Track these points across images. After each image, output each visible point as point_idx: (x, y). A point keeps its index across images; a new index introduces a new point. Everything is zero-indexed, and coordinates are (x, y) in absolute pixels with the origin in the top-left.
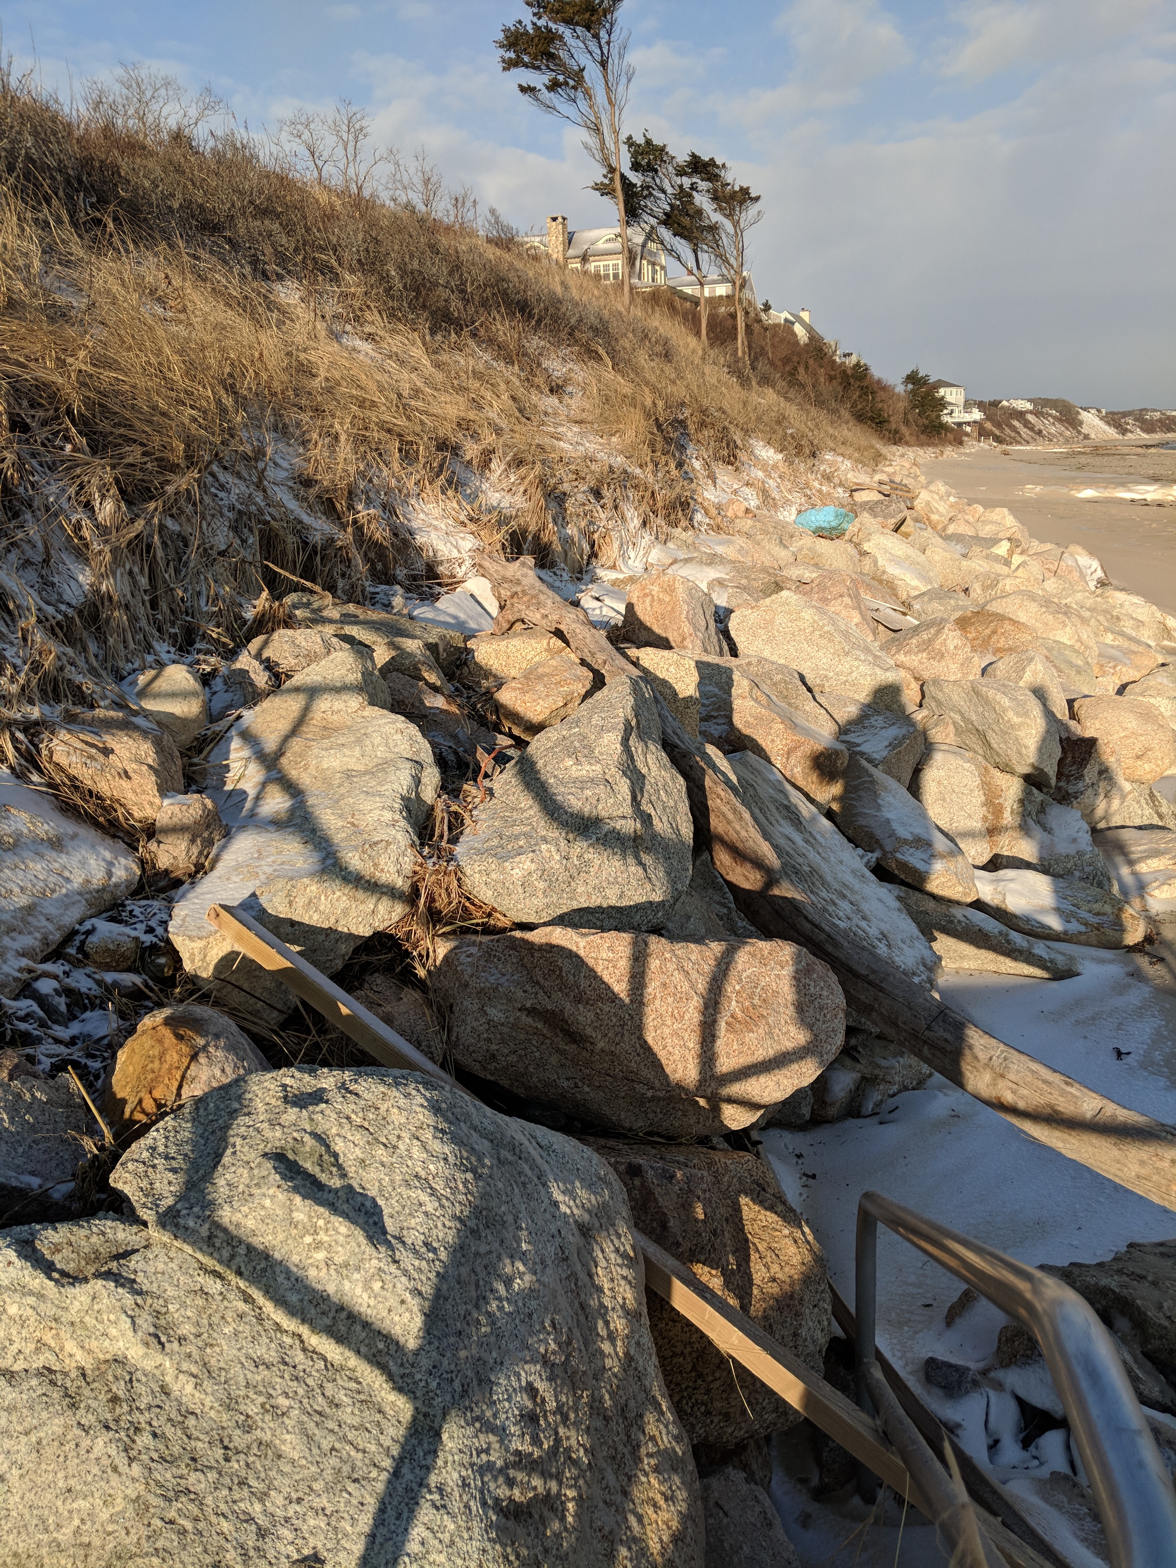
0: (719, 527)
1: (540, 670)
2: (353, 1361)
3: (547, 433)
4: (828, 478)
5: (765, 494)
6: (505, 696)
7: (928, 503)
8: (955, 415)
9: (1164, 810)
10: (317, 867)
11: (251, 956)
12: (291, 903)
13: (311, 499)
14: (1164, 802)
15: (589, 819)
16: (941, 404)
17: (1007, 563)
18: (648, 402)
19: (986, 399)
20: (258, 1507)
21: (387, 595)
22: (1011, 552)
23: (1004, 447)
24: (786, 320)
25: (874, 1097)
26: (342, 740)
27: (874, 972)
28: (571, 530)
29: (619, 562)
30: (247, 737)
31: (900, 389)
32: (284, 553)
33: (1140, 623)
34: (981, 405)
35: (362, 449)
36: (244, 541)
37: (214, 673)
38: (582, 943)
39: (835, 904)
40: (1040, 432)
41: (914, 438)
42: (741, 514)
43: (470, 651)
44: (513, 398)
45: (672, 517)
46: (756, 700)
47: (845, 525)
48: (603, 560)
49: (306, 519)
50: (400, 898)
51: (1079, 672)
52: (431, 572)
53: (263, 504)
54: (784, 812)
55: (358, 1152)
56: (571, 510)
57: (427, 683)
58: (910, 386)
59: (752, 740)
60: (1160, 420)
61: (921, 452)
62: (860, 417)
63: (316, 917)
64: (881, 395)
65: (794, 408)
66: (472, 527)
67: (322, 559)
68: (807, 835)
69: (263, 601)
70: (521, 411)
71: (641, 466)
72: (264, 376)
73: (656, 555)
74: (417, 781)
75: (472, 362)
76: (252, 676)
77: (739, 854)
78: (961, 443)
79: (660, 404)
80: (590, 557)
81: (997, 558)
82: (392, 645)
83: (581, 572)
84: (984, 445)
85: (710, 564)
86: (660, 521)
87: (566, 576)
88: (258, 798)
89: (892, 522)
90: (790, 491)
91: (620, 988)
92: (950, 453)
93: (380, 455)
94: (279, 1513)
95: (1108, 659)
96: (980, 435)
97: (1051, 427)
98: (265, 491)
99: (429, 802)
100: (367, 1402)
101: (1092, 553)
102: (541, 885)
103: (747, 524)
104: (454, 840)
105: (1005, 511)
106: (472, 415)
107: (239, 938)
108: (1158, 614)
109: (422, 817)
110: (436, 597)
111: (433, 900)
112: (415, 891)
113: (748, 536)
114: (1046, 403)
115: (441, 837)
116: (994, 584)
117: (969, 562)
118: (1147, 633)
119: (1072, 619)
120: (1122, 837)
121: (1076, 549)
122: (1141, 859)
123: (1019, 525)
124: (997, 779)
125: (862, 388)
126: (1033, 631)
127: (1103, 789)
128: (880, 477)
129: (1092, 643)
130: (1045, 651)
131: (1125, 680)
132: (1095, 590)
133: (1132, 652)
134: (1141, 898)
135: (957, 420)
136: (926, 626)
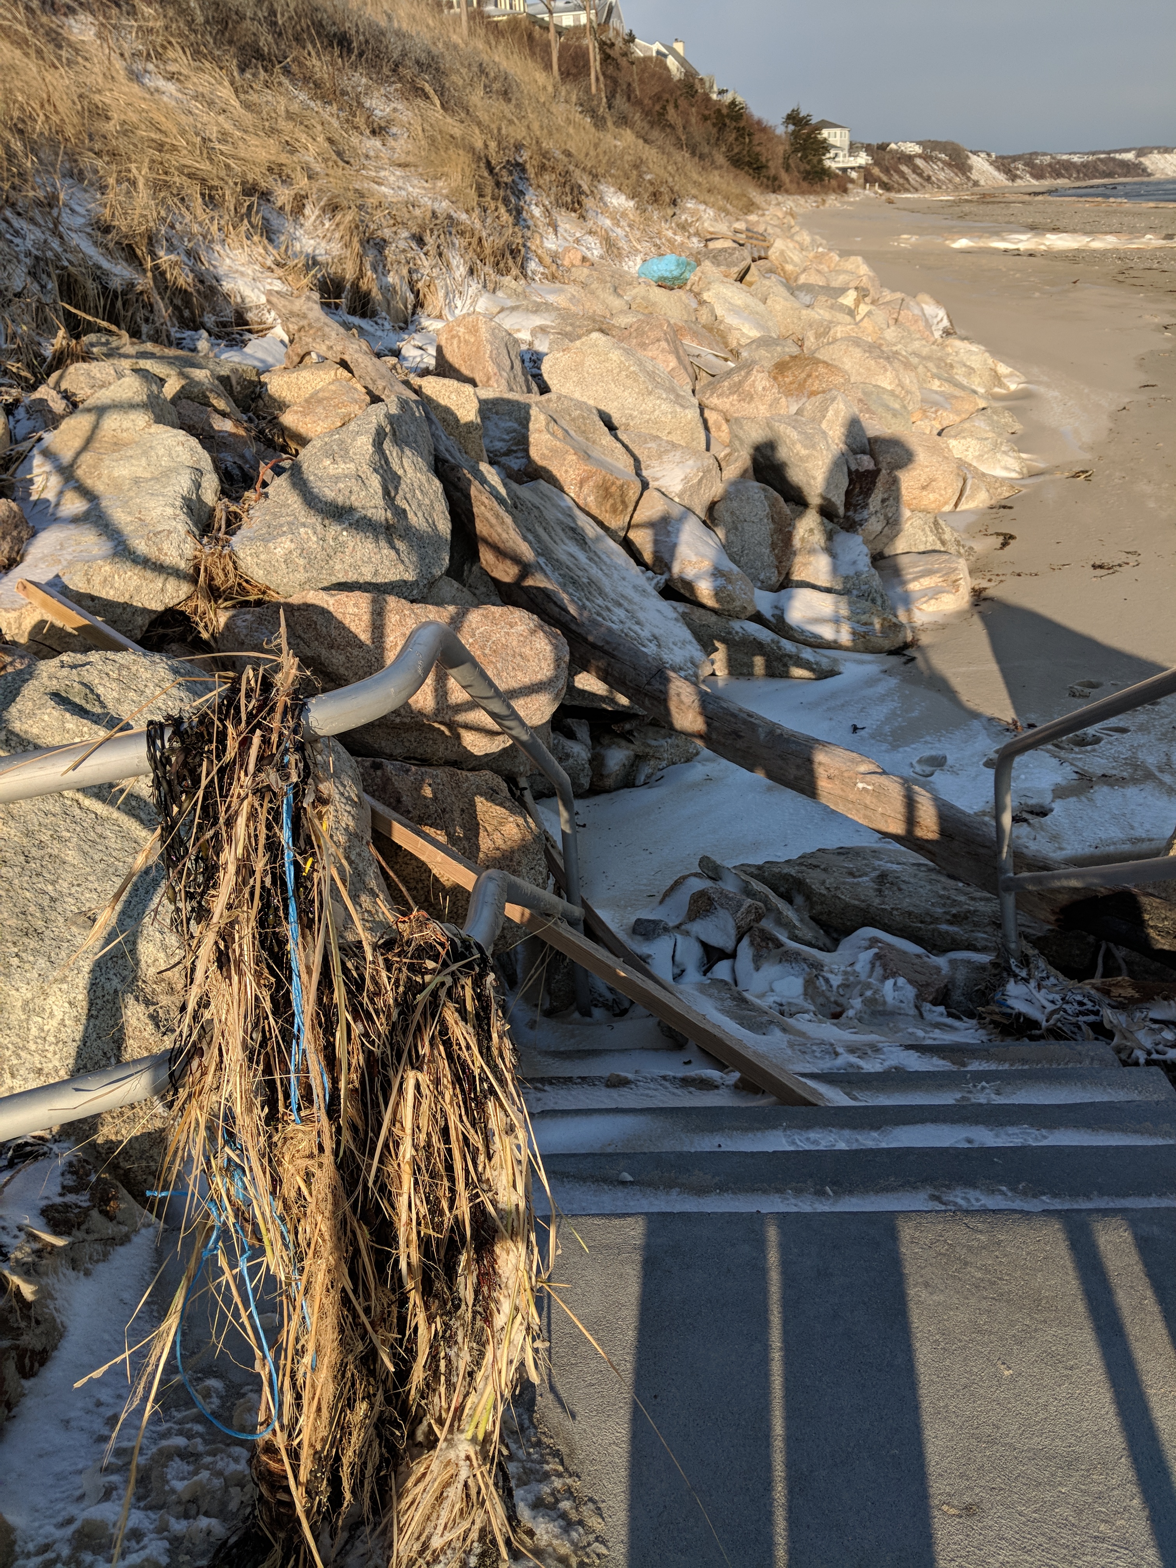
0: (554, 277)
1: (320, 395)
2: (116, 814)
3: (367, 178)
4: (683, 227)
5: (609, 244)
6: (288, 419)
7: (782, 253)
8: (840, 158)
9: (947, 537)
10: (111, 552)
11: (59, 623)
12: (88, 581)
13: (111, 245)
14: (947, 530)
15: (343, 508)
16: (824, 147)
17: (851, 313)
18: (479, 145)
19: (875, 142)
20: (50, 888)
21: (193, 340)
22: (857, 302)
23: (893, 195)
24: (658, 52)
25: (646, 770)
26: (130, 453)
27: (608, 643)
28: (391, 279)
29: (446, 312)
30: (47, 454)
31: (781, 130)
32: (85, 297)
33: (971, 370)
34: (868, 149)
35: (162, 194)
36: (43, 287)
37: (17, 401)
38: (331, 601)
39: (609, 610)
40: (928, 179)
41: (795, 185)
42: (577, 262)
43: (263, 385)
44: (330, 141)
45: (502, 265)
46: (553, 434)
47: (687, 275)
48: (429, 309)
49: (106, 264)
50: (185, 578)
51: (895, 416)
52: (240, 319)
53: (59, 250)
54: (571, 533)
55: (115, 694)
56: (391, 257)
57: (216, 410)
58: (791, 128)
59: (548, 472)
60: (1050, 165)
61: (801, 200)
62: (737, 162)
63: (112, 592)
64: (756, 139)
65: (654, 151)
66: (279, 272)
67: (124, 305)
68: (592, 555)
69: (60, 339)
70: (339, 154)
71: (467, 212)
72: (54, 118)
73: (483, 304)
74: (198, 486)
75: (283, 100)
76: (51, 404)
77: (501, 553)
78: (845, 191)
79: (493, 145)
80: (415, 307)
81: (843, 308)
82: (182, 375)
83: (406, 322)
84: (870, 192)
85: (535, 312)
86: (488, 269)
87: (387, 326)
88: (57, 505)
89: (735, 271)
90: (639, 241)
91: (365, 637)
92: (833, 201)
93: (183, 199)
94: (66, 891)
95: (930, 405)
96: (866, 181)
97: (941, 174)
98: (61, 237)
99: (210, 504)
100: (126, 836)
101: (939, 302)
102: (302, 562)
103: (583, 273)
104: (231, 532)
105: (859, 259)
106: (284, 158)
107: (44, 605)
108: (990, 361)
109: (205, 517)
110: (244, 343)
111: (212, 579)
112: (197, 569)
113: (584, 285)
114: (942, 146)
115: (219, 529)
116: (826, 333)
117: (809, 311)
118: (977, 380)
119: (896, 364)
120: (904, 561)
121: (924, 297)
122: (915, 579)
123: (871, 274)
124: (786, 509)
125: (738, 129)
126: (845, 374)
127: (886, 516)
128: (740, 225)
129: (914, 388)
130: (860, 395)
131: (945, 424)
132: (940, 340)
133: (956, 397)
134: (909, 611)
135: (841, 165)
136: (738, 369)
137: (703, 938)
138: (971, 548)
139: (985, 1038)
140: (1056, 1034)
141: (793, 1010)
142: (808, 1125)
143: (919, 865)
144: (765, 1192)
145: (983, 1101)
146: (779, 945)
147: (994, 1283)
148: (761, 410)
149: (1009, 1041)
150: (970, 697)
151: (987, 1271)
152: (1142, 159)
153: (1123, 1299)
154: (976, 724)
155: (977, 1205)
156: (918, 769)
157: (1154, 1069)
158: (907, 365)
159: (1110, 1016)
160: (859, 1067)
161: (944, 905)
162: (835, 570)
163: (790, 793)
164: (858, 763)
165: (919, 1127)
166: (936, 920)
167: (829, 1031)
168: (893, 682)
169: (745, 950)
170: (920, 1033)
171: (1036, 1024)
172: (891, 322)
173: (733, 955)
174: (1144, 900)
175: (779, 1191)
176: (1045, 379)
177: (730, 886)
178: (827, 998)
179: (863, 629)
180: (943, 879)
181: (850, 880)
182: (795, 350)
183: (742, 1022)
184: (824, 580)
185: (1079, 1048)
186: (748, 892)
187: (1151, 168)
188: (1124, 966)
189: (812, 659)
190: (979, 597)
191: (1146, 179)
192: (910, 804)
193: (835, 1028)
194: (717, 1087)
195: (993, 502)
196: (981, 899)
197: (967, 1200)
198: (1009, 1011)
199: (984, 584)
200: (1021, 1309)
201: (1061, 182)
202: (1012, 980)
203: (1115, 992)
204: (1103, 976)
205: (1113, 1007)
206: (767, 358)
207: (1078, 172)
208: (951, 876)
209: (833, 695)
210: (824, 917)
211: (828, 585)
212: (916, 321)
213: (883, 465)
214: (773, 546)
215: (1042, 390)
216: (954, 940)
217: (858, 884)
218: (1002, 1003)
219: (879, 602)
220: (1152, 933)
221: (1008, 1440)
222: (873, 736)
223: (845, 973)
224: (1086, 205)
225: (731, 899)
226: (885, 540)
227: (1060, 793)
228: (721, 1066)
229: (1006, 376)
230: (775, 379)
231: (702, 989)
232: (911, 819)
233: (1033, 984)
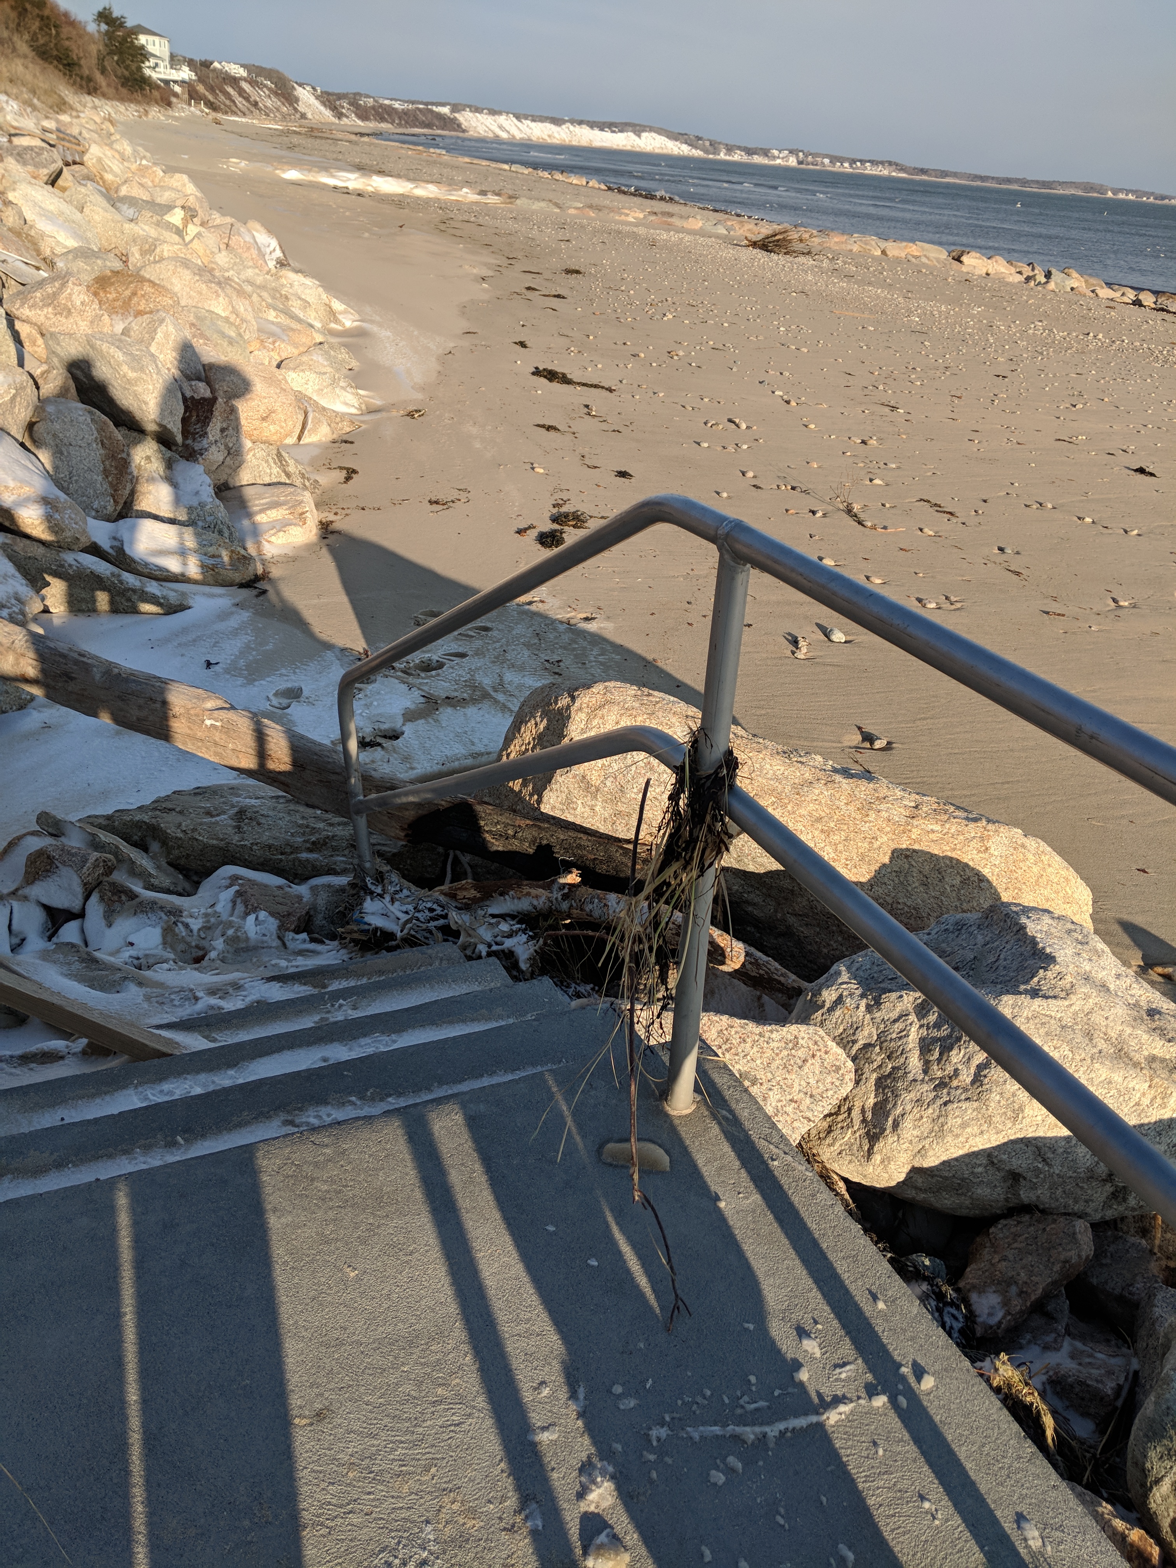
7: (100, 160)
8: (161, 69)
9: (291, 469)
14: (291, 462)
16: (142, 54)
17: (179, 232)
19: (198, 57)
22: (185, 222)
23: (219, 116)
31: (92, 27)
33: (306, 304)
34: (191, 63)
40: (256, 104)
41: (112, 90)
51: (231, 343)
58: (104, 27)
60: (373, 108)
61: (121, 107)
62: (43, 54)
64: (65, 31)
78: (169, 104)
81: (169, 226)
84: (197, 110)
89: (45, 172)
92: (156, 113)
95: (267, 335)
96: (191, 97)
97: (268, 101)
101: (270, 231)
105: (185, 177)
108: (324, 296)
114: (269, 74)
116: (151, 251)
117: (132, 225)
118: (313, 314)
119: (229, 290)
120: (249, 492)
121: (254, 225)
122: (262, 511)
123: (199, 194)
124: (118, 434)
125: (42, 18)
126: (173, 295)
127: (226, 446)
128: (50, 124)
129: (250, 317)
130: (192, 318)
131: (284, 356)
132: (274, 270)
133: (292, 330)
134: (258, 544)
135: (162, 76)
136: (52, 280)
137: (45, 901)
138: (316, 481)
139: (346, 958)
140: (410, 942)
141: (151, 961)
142: (161, 1078)
143: (278, 797)
144: (110, 1156)
145: (341, 1018)
146: (133, 896)
147: (340, 1192)
148: (81, 326)
149: (369, 955)
150: (322, 628)
151: (333, 1182)
152: (456, 115)
153: (455, 1178)
154: (329, 654)
155: (328, 1120)
156: (275, 702)
157: (493, 959)
158: (241, 293)
159: (456, 918)
160: (220, 1008)
161: (304, 834)
162: (177, 501)
163: (139, 738)
164: (204, 700)
165: (276, 1056)
166: (296, 850)
167: (191, 977)
168: (245, 615)
169: (95, 907)
170: (283, 963)
171: (391, 936)
172: (223, 247)
173: (81, 915)
174: (479, 808)
175: (125, 1152)
176: (378, 318)
177: (74, 841)
178: (188, 944)
179: (211, 561)
180: (302, 809)
181: (208, 820)
182: (117, 265)
183: (92, 983)
184: (165, 511)
185: (430, 951)
186: (96, 845)
187: (465, 125)
188: (469, 870)
189: (158, 593)
190: (326, 530)
191: (461, 135)
192: (260, 738)
193: (196, 974)
194: (62, 1058)
195: (335, 436)
196: (339, 824)
197: (318, 1117)
198: (366, 927)
199: (331, 517)
200: (364, 1210)
201: (384, 126)
202: (368, 898)
203: (460, 894)
204: (452, 882)
205: (460, 909)
206: (86, 271)
207: (400, 118)
208: (308, 805)
209: (185, 630)
210: (182, 862)
211: (171, 516)
212: (249, 248)
213: (220, 395)
214: (106, 473)
215: (374, 329)
216: (314, 867)
217: (217, 823)
218: (360, 921)
219: (226, 534)
220: (488, 837)
221: (355, 1338)
222: (227, 671)
223: (206, 915)
224: (409, 152)
225: (73, 855)
226: (228, 471)
227: (410, 716)
228: (67, 1036)
229: (340, 313)
230: (96, 294)
231: (45, 956)
232: (262, 753)
233: (388, 898)
